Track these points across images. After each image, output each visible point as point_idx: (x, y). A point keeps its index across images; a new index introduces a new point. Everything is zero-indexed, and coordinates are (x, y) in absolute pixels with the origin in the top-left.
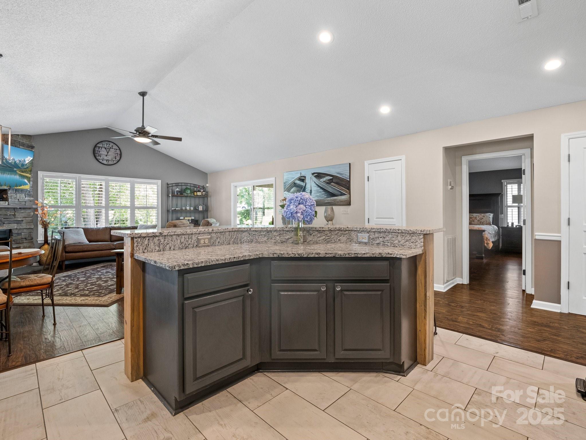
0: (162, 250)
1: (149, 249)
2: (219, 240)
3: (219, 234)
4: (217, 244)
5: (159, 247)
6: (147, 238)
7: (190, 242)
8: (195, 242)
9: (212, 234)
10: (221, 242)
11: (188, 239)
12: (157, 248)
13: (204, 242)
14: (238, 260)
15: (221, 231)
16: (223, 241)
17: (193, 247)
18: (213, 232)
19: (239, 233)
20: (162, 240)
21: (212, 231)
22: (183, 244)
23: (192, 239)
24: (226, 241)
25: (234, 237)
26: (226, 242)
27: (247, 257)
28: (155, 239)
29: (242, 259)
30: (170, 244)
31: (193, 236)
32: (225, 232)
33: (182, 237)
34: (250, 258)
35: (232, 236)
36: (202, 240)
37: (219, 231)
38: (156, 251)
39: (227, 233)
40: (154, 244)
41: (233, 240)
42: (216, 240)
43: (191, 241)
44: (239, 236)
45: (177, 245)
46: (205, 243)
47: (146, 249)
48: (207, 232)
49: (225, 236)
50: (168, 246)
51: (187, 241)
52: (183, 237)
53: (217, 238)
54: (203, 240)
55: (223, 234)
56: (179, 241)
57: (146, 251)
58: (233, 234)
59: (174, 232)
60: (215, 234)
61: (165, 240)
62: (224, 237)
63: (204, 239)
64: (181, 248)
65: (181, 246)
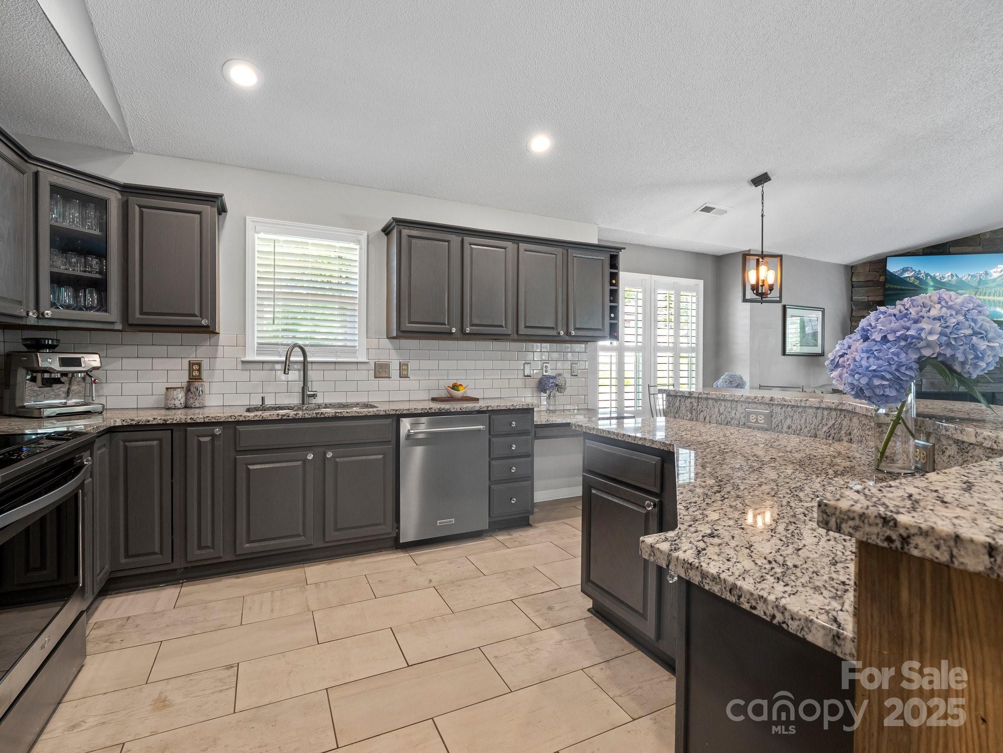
0: (694, 419)
1: (681, 415)
2: (789, 421)
3: (789, 409)
4: (785, 429)
5: (691, 413)
6: (679, 399)
7: (733, 415)
8: (742, 416)
9: (774, 407)
10: (794, 427)
11: (730, 409)
12: (689, 415)
13: (757, 419)
14: (635, 442)
15: (790, 404)
16: (799, 427)
17: (738, 425)
18: (772, 402)
19: (845, 416)
20: (695, 404)
21: (771, 400)
22: (723, 417)
23: (736, 410)
24: (808, 429)
25: (831, 423)
26: (806, 430)
27: (647, 442)
28: (687, 401)
29: (640, 443)
30: (705, 412)
31: (739, 405)
32: (805, 407)
33: (721, 404)
34: (653, 446)
35: (822, 419)
36: (752, 415)
37: (785, 403)
38: (688, 418)
39: (810, 411)
40: (686, 407)
41: (825, 428)
42: (783, 421)
43: (735, 414)
44: (844, 423)
45: (714, 416)
46: (757, 422)
47: (677, 413)
48: (760, 401)
49: (804, 417)
50: (702, 414)
51: (729, 412)
52: (723, 403)
53: (786, 417)
54: (755, 416)
55: (800, 410)
56: (717, 410)
57: (677, 416)
58: (826, 417)
59: (707, 394)
60: (781, 408)
61: (698, 405)
62: (802, 417)
63: (757, 414)
64: (720, 422)
65: (719, 419)
